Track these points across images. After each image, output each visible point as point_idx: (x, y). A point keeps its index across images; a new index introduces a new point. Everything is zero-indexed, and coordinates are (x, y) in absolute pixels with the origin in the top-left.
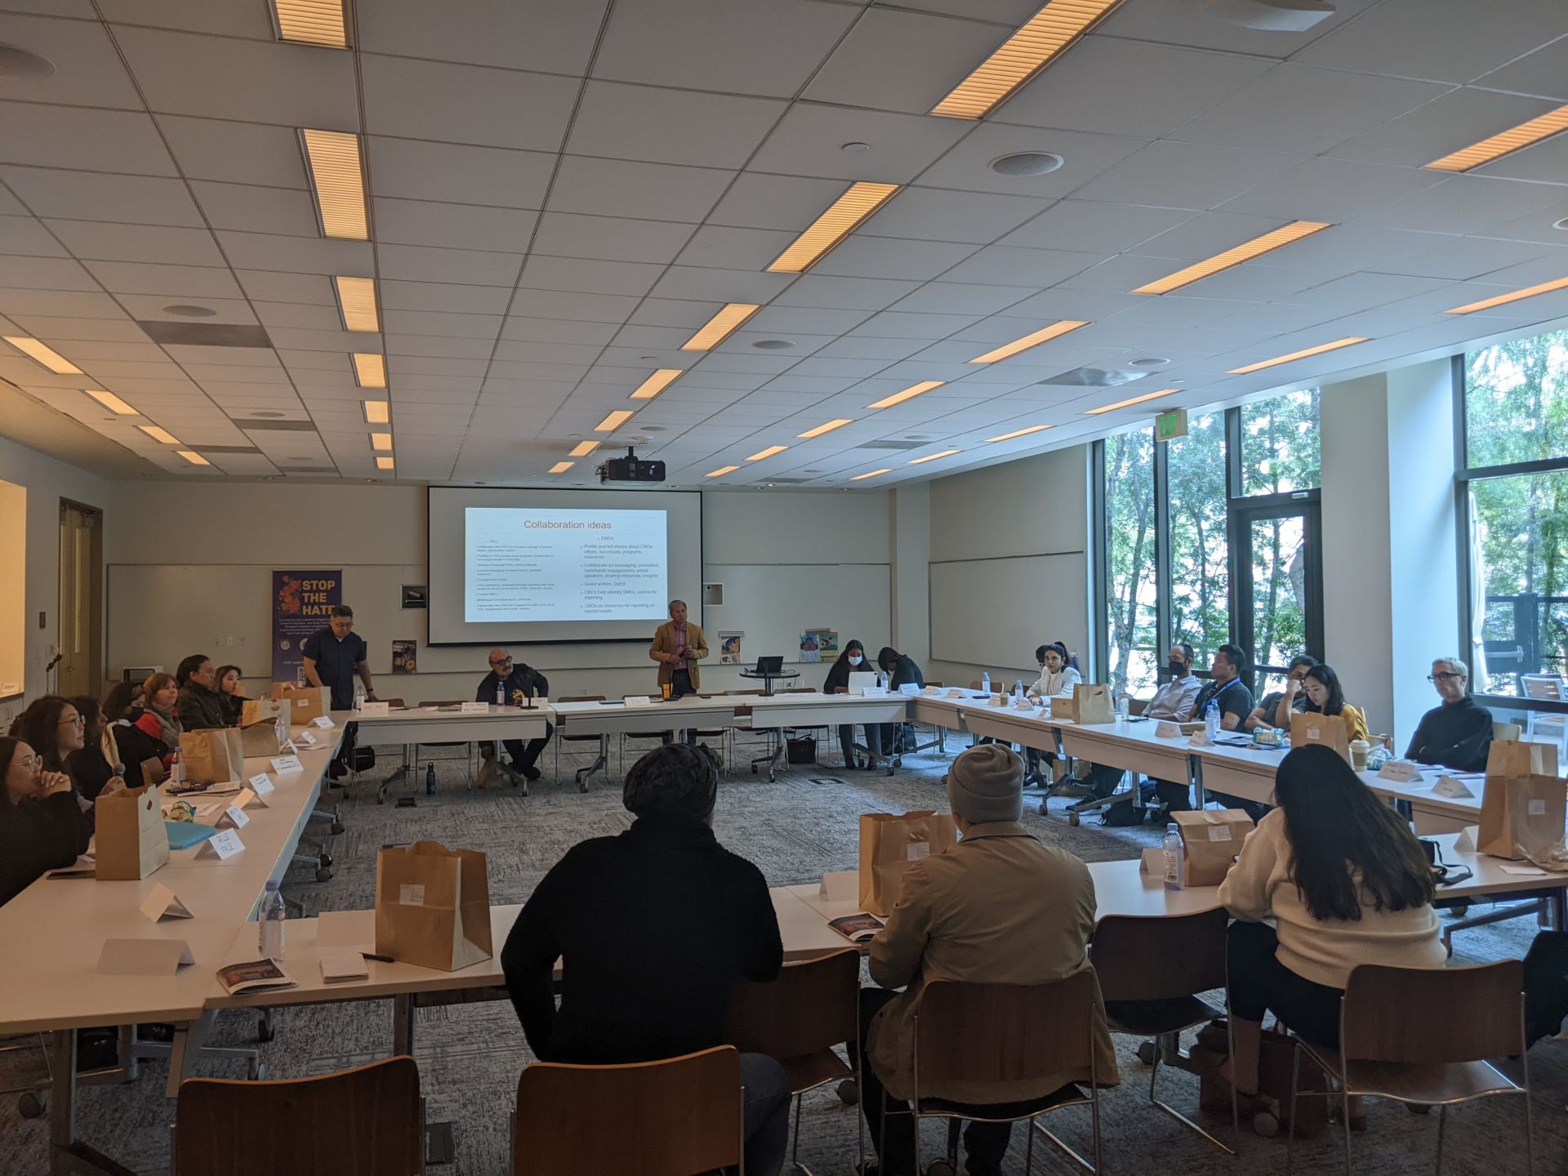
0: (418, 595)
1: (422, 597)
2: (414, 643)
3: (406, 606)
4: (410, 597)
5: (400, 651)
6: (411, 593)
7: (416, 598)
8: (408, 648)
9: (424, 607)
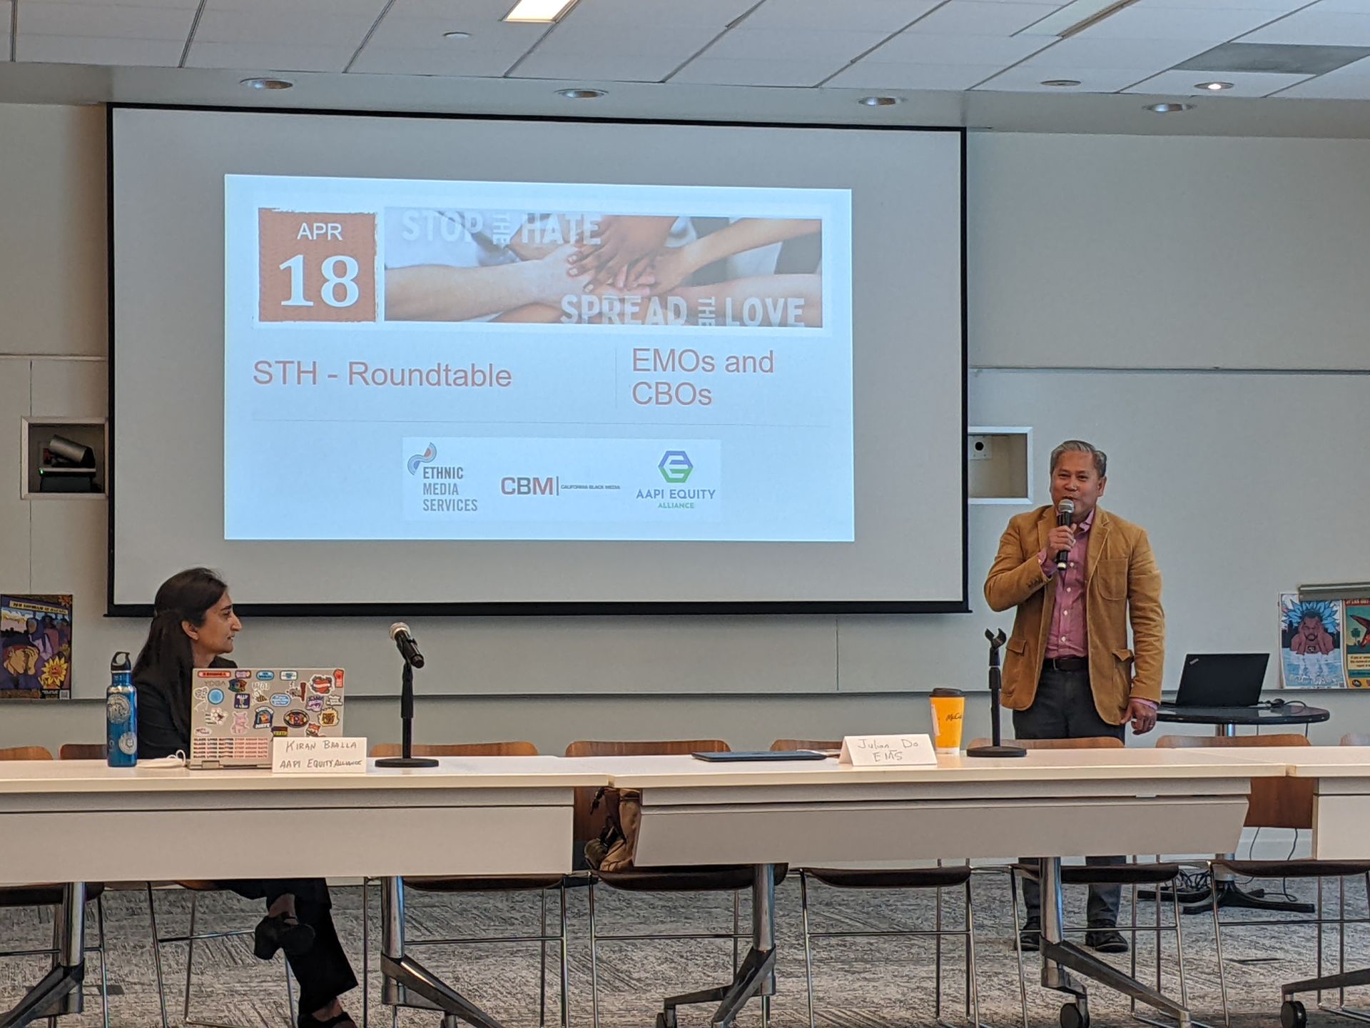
0: (79, 454)
1: (89, 460)
2: (64, 602)
3: (41, 484)
4: (52, 457)
5: (21, 628)
6: (56, 445)
7: (72, 462)
8: (47, 622)
9: (96, 489)
